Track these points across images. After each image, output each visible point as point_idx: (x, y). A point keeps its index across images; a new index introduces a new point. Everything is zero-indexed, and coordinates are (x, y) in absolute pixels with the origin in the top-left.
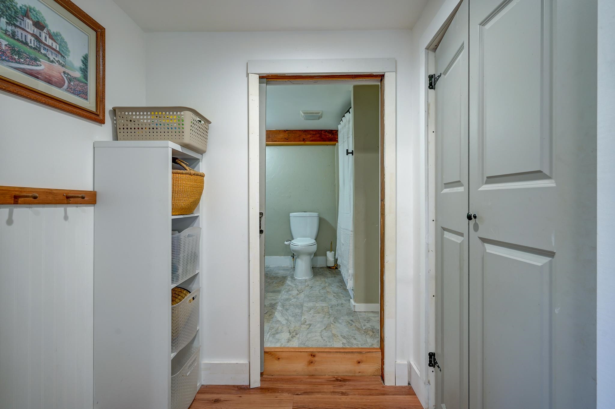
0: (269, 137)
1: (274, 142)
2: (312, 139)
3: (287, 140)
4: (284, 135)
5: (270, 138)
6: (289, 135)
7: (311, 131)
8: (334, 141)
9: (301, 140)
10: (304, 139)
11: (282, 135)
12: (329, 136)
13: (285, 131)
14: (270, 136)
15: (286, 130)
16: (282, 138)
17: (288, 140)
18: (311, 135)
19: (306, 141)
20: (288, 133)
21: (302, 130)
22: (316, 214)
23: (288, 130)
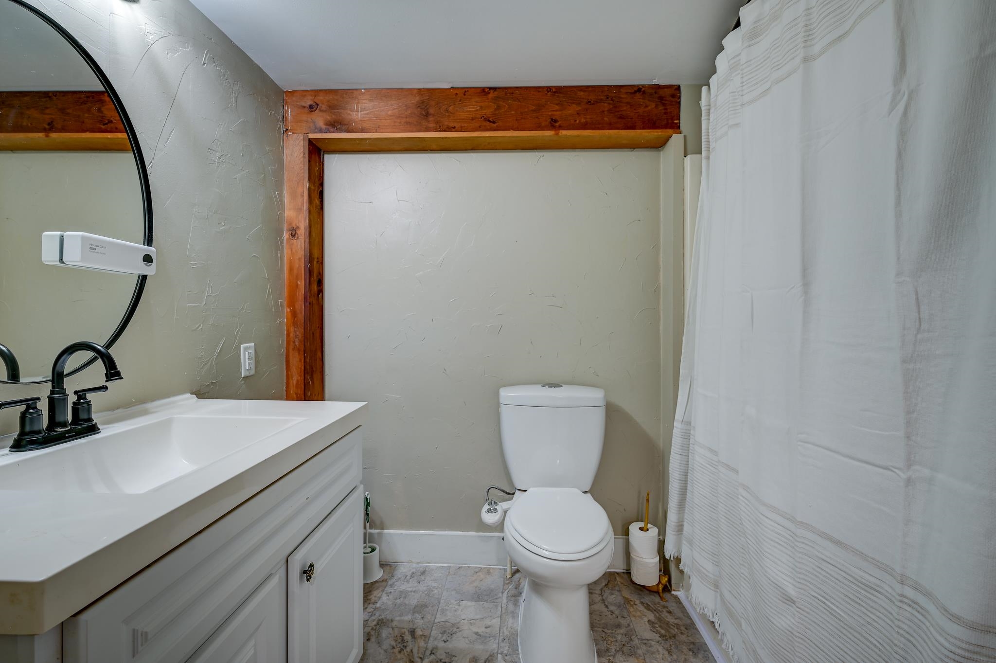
0: (427, 115)
1: (445, 131)
2: (583, 120)
3: (491, 122)
4: (481, 107)
5: (431, 119)
6: (499, 108)
7: (581, 90)
8: (666, 127)
9: (543, 124)
10: (556, 121)
11: (472, 108)
12: (647, 106)
13: (484, 91)
14: (431, 111)
15: (490, 88)
16: (473, 119)
17: (494, 122)
18: (579, 104)
19: (561, 128)
20: (496, 99)
21: (549, 89)
22: (596, 396)
23: (495, 89)
